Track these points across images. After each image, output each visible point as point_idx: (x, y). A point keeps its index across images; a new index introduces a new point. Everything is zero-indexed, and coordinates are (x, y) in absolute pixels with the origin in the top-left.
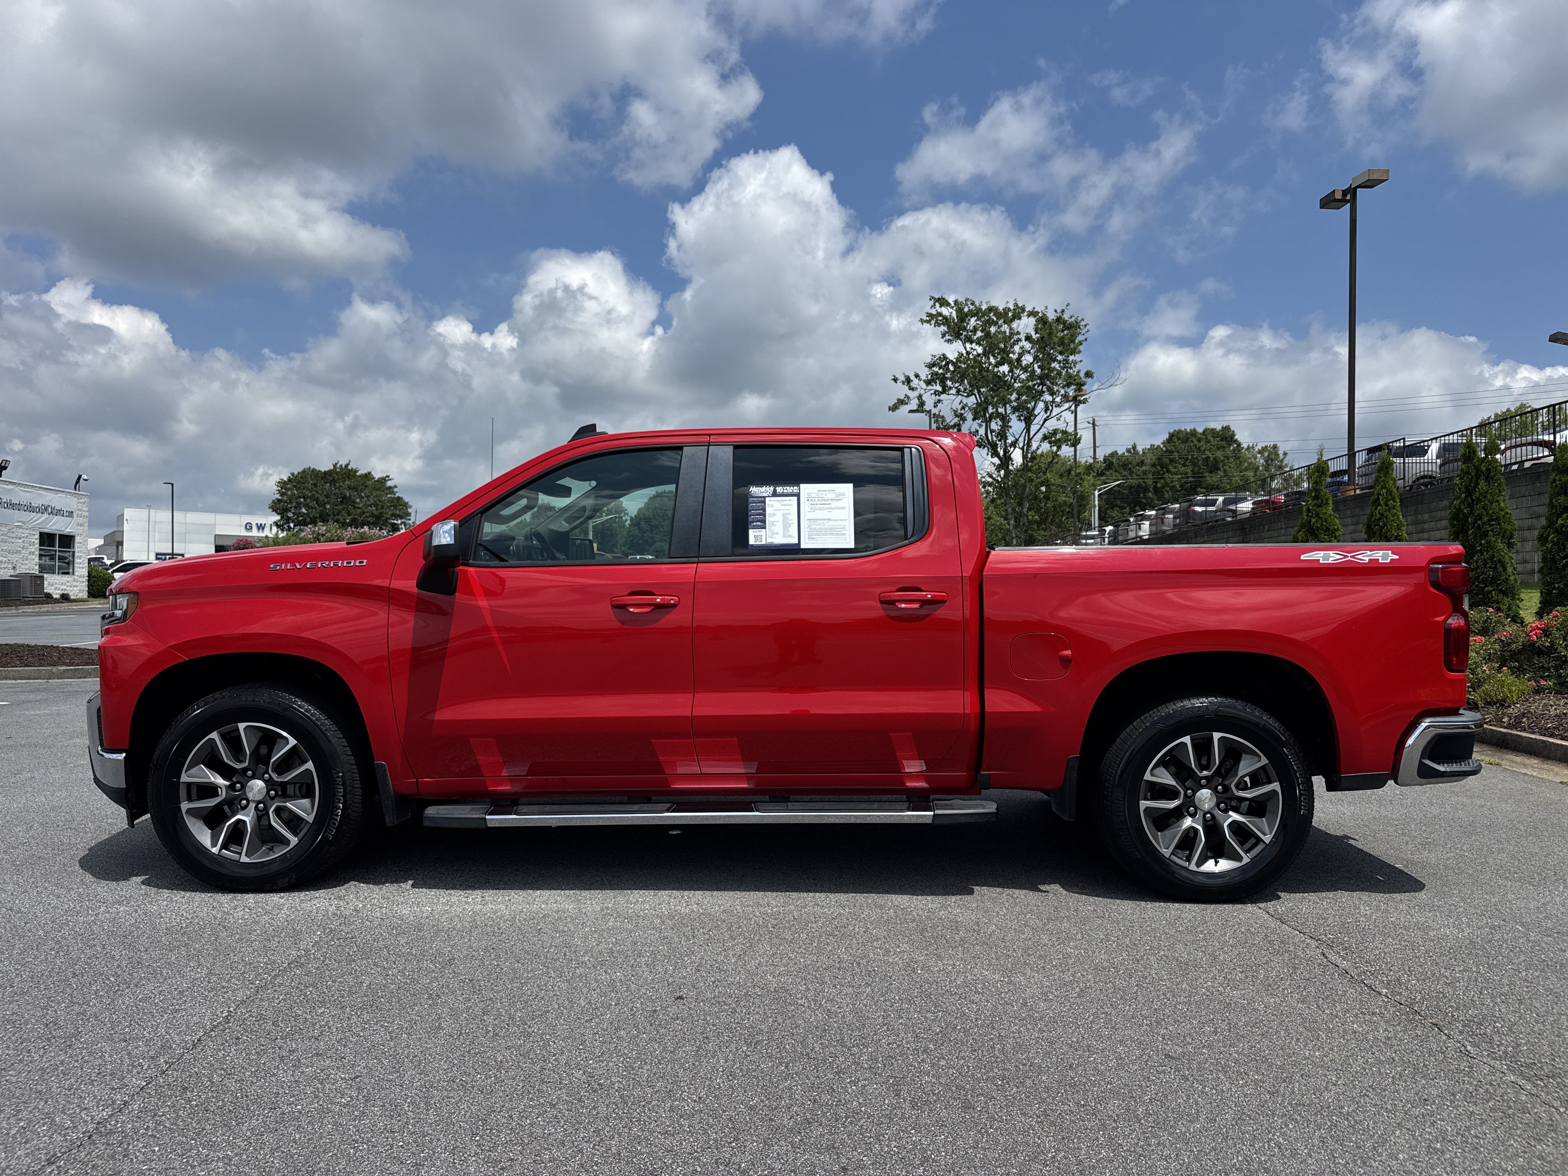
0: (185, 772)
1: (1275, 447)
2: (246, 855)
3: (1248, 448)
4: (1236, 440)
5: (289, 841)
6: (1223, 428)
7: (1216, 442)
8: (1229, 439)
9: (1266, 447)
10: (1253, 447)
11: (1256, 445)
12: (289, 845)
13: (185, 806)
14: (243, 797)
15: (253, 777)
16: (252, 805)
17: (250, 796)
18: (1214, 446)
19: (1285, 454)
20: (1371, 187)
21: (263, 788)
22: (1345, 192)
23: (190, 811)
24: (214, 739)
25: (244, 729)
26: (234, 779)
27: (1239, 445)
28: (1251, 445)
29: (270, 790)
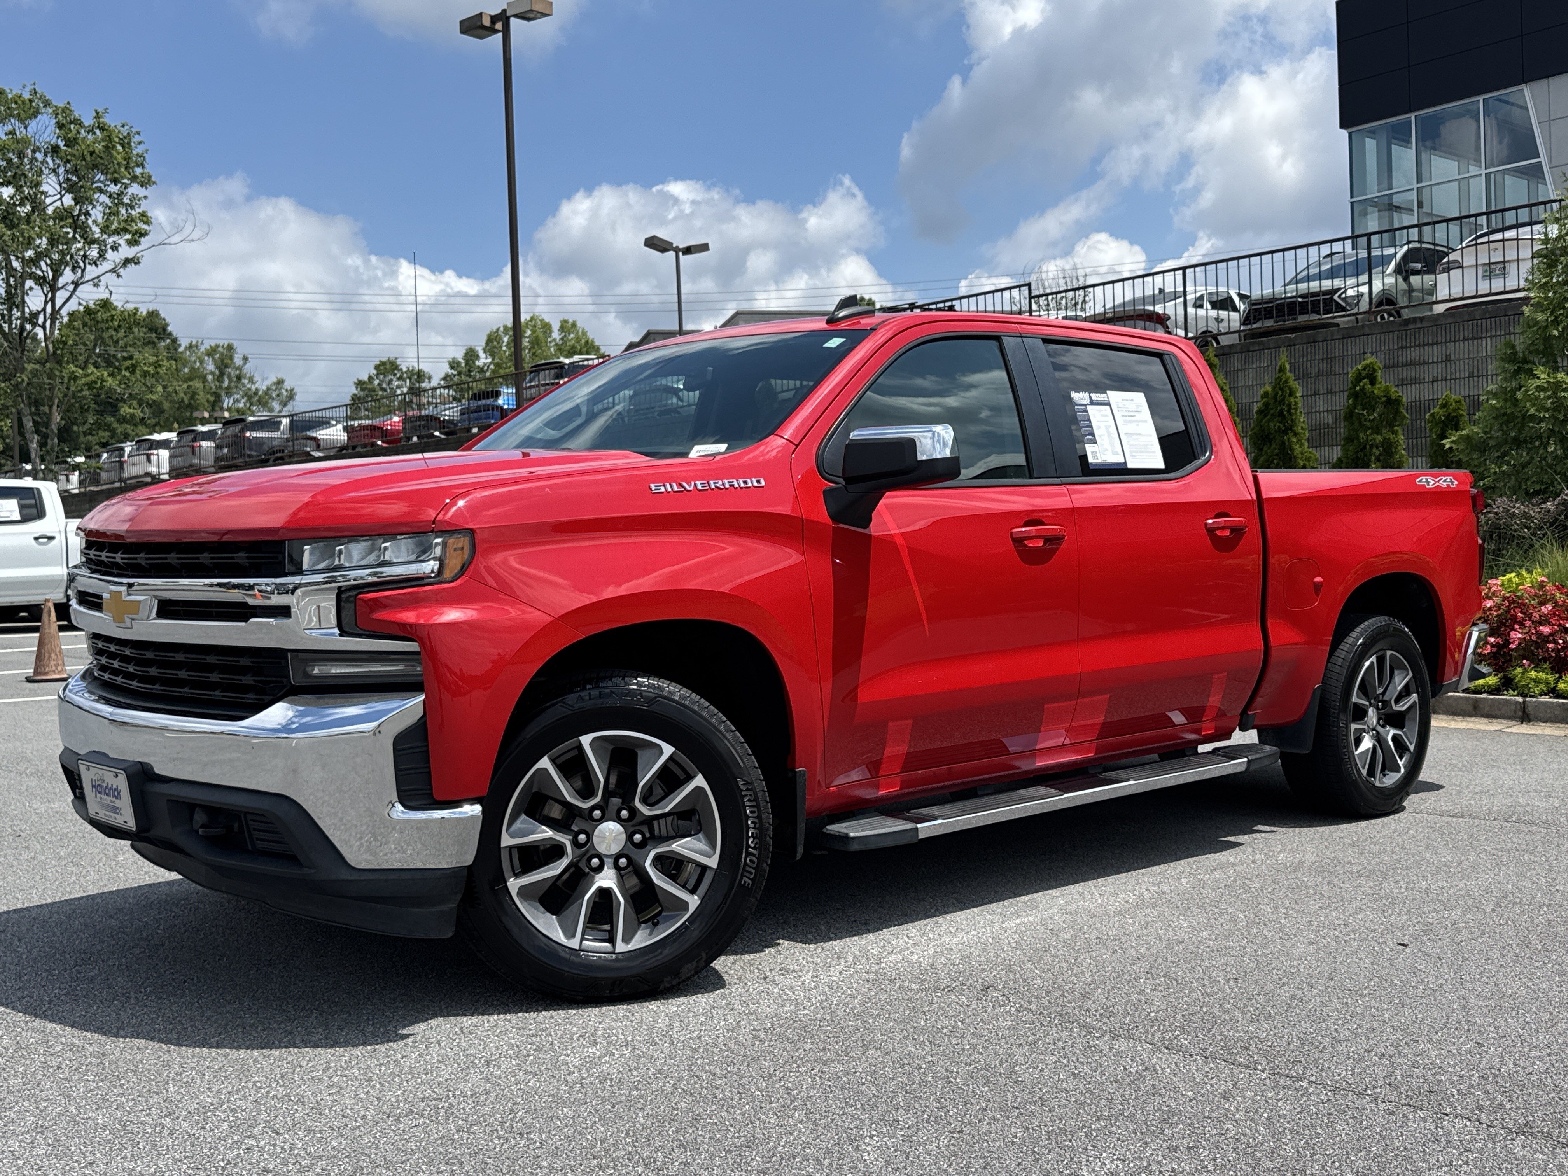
0: (507, 831)
1: (230, 348)
2: (623, 940)
3: (190, 347)
4: (170, 334)
5: (687, 903)
6: (148, 312)
7: (142, 334)
8: (160, 330)
9: (218, 346)
10: (197, 346)
11: (202, 343)
12: (687, 909)
13: (514, 884)
14: (592, 852)
15: (602, 820)
16: (609, 862)
17: (602, 849)
18: (139, 340)
19: (245, 359)
20: (529, 19)
21: (621, 834)
22: (494, 19)
23: (524, 892)
24: (546, 769)
25: (591, 744)
26: (575, 828)
27: (174, 341)
28: (194, 343)
29: (634, 833)
